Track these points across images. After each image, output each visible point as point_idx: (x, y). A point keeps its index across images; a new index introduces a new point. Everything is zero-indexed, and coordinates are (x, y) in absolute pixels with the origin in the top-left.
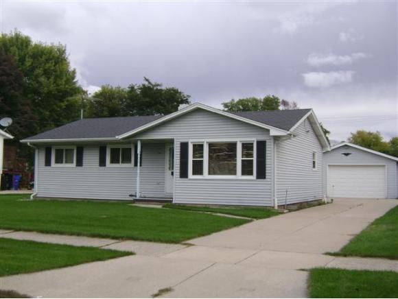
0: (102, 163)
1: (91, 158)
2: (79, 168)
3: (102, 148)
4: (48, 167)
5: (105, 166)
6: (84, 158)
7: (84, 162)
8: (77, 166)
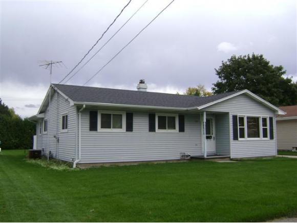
0: (152, 129)
1: (141, 124)
2: (129, 133)
3: (151, 115)
4: (93, 133)
5: (155, 131)
6: (134, 123)
7: (134, 128)
8: (127, 131)
